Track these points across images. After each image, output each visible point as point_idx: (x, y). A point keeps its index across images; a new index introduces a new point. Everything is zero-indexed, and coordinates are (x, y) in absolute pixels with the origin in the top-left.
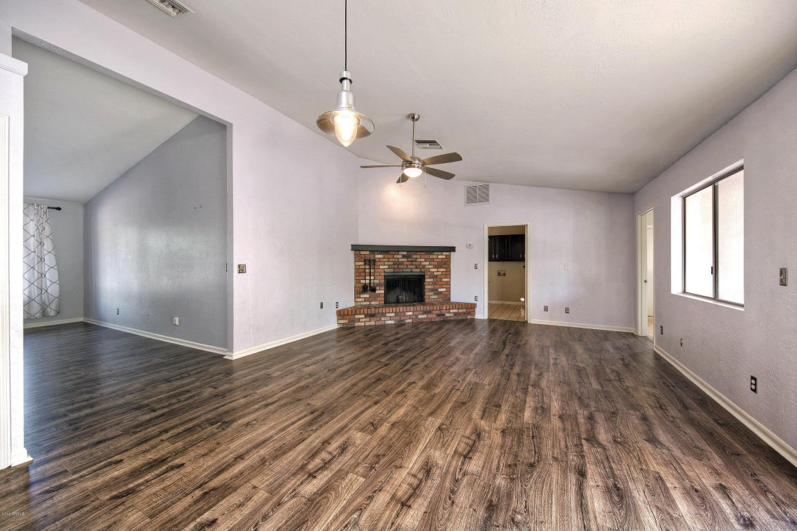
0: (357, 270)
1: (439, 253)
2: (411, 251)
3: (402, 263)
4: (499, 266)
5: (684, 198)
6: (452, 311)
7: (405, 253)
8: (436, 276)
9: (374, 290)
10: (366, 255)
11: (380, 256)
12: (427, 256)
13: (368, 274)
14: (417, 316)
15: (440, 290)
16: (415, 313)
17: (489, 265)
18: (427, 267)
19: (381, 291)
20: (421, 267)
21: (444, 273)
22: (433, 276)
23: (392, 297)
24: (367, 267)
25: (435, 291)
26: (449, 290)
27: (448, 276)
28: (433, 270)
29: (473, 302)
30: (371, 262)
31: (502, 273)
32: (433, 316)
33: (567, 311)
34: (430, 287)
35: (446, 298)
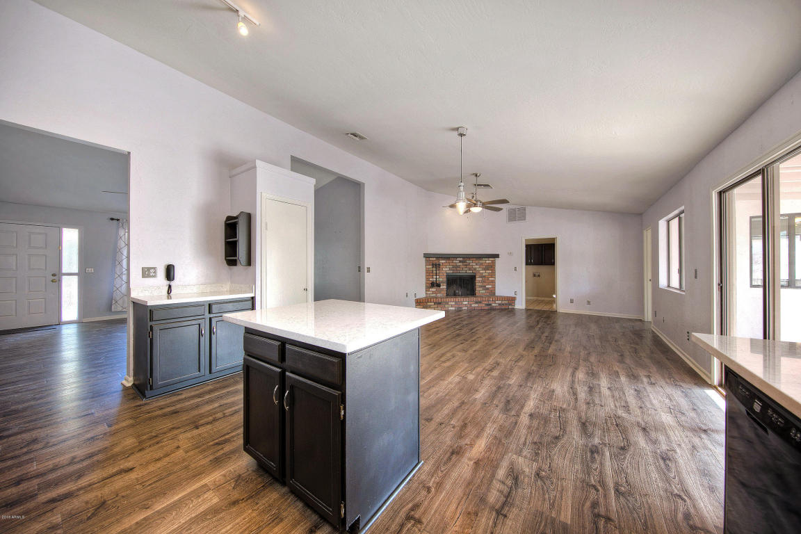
0: (427, 271)
1: (487, 259)
2: (466, 257)
3: (459, 267)
4: (533, 268)
5: (668, 222)
6: (497, 302)
7: (461, 259)
8: (484, 276)
9: (438, 285)
10: (434, 260)
11: (443, 261)
12: (477, 261)
13: (435, 274)
14: (471, 305)
15: (488, 287)
16: (470, 303)
17: (526, 268)
18: (477, 269)
19: (444, 287)
20: (473, 269)
21: (490, 274)
22: (482, 277)
23: (451, 292)
24: (434, 269)
25: (484, 287)
26: (494, 287)
27: (494, 276)
28: (482, 272)
29: (514, 296)
30: (437, 266)
31: (537, 274)
32: (483, 306)
33: (589, 303)
34: (480, 284)
35: (492, 293)
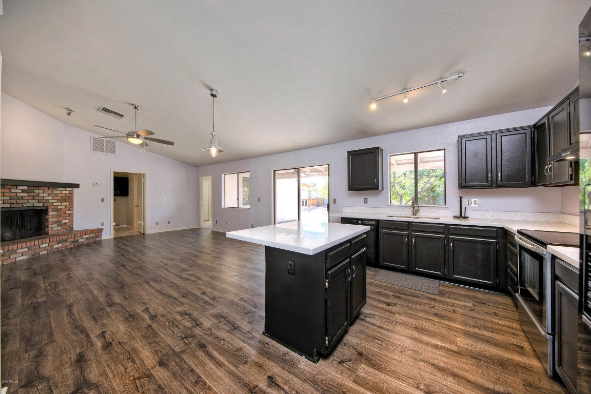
1: (63, 189)
2: (33, 186)
5: (225, 175)
6: (84, 237)
7: (25, 188)
8: (60, 210)
12: (50, 192)
14: (52, 246)
15: (63, 221)
16: (50, 244)
17: (114, 200)
18: (50, 201)
20: (44, 201)
21: (67, 207)
25: (59, 223)
26: (72, 221)
27: (71, 209)
28: (56, 204)
29: (100, 227)
32: (68, 244)
33: (169, 223)
34: (53, 220)
35: (69, 228)
